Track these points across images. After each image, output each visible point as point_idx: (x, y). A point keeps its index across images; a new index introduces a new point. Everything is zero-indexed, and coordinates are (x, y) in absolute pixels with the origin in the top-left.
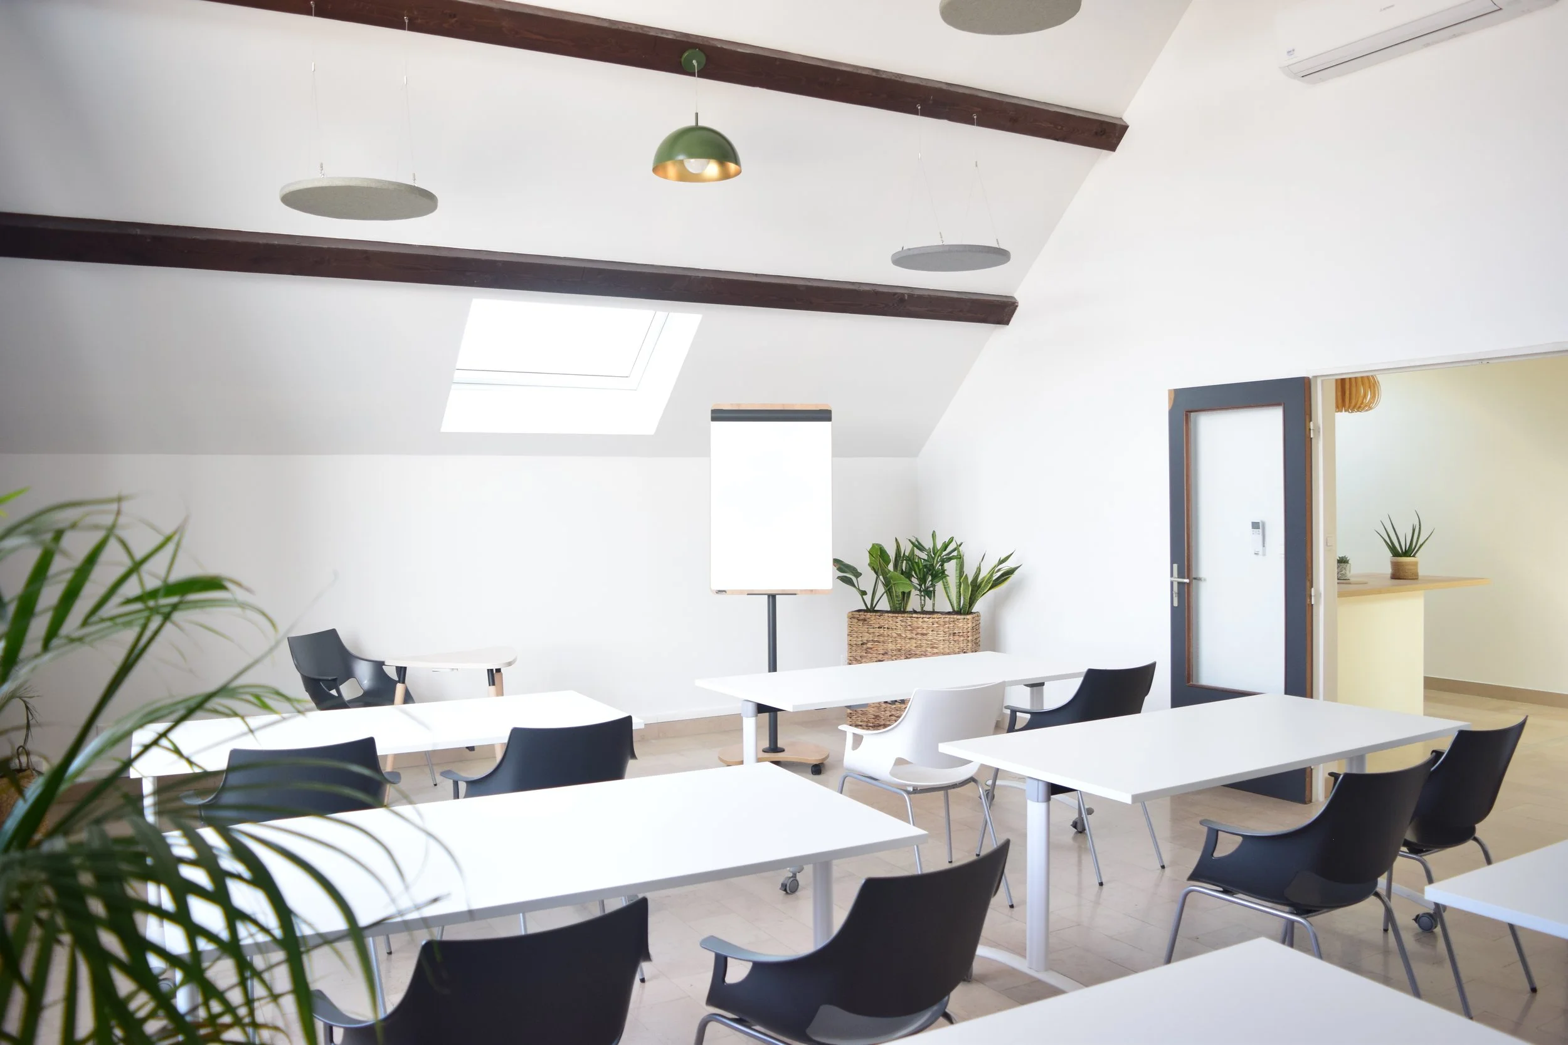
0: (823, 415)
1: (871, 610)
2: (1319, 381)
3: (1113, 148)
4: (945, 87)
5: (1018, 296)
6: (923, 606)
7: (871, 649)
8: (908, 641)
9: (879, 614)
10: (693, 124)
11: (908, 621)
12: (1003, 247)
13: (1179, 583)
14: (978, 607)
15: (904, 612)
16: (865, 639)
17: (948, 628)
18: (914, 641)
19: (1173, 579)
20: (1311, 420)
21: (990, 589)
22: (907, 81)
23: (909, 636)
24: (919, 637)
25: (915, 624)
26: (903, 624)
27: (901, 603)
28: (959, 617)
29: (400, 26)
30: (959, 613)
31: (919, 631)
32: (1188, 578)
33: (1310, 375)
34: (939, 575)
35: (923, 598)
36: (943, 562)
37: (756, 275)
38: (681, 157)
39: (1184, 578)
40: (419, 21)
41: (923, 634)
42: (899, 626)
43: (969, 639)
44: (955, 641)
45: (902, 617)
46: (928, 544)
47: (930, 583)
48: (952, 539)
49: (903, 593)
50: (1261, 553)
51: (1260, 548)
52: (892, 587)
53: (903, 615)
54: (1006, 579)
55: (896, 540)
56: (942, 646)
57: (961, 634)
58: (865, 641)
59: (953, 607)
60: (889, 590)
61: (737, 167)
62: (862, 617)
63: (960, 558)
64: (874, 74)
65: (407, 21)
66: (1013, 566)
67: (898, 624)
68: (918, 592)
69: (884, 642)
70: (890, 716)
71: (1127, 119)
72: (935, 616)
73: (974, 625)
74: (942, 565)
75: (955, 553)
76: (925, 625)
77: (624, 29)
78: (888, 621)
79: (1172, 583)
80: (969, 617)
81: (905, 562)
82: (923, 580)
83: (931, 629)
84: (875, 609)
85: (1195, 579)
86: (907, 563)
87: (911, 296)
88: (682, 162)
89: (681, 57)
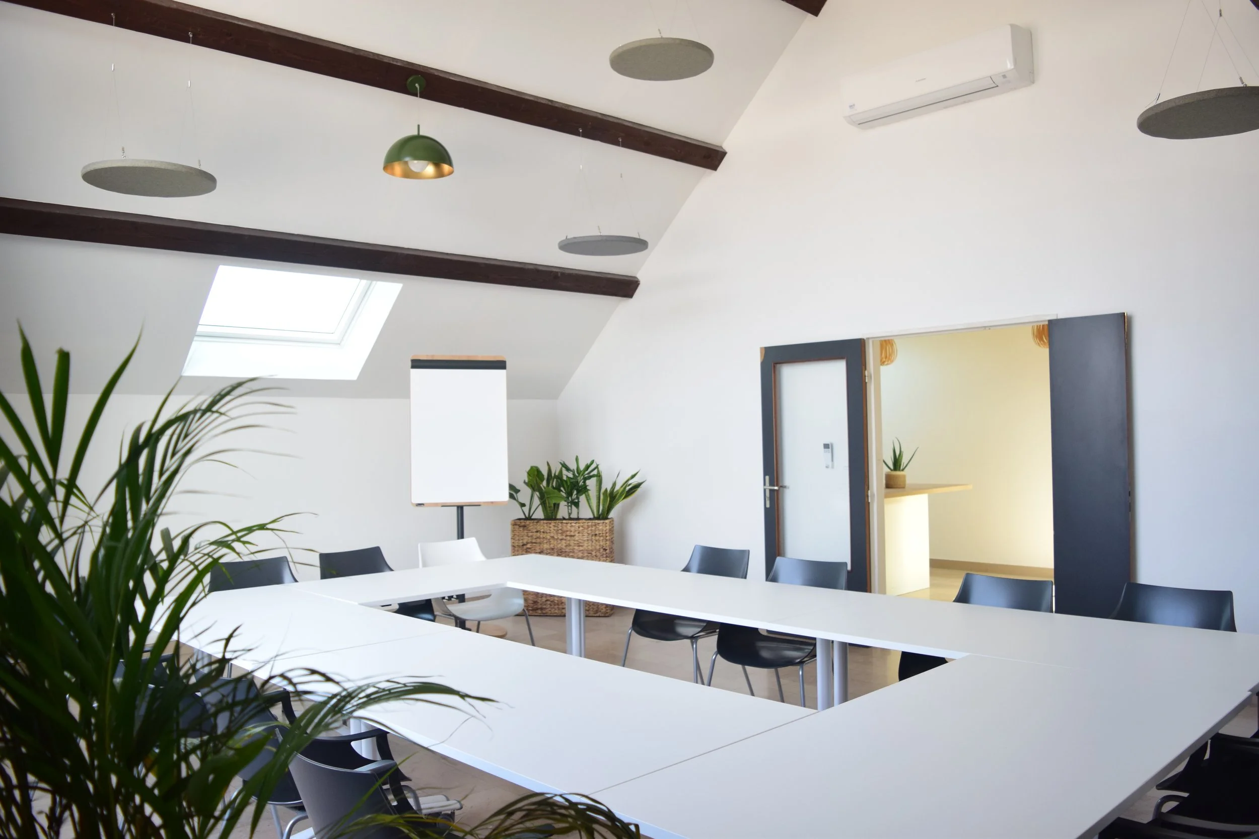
0: (500, 365)
1: (529, 518)
2: (871, 341)
3: (714, 167)
4: (600, 116)
5: (640, 276)
6: (570, 514)
7: (530, 548)
8: (559, 542)
9: (536, 521)
10: (416, 133)
11: (559, 526)
12: (642, 238)
13: (771, 491)
14: (612, 515)
15: (556, 519)
16: (525, 542)
17: (591, 530)
18: (564, 541)
19: (765, 487)
20: (865, 369)
21: (624, 498)
22: (573, 110)
23: (560, 538)
24: (568, 538)
25: (565, 529)
26: (556, 528)
27: (553, 512)
28: (599, 522)
29: (185, 39)
30: (598, 518)
31: (568, 533)
32: (777, 486)
33: (864, 337)
34: (583, 490)
35: (570, 508)
36: (585, 479)
37: (447, 254)
38: (407, 159)
39: (774, 486)
40: (201, 37)
41: (571, 536)
42: (552, 530)
43: (608, 538)
44: (596, 541)
45: (555, 523)
46: (573, 466)
47: (576, 496)
48: (592, 462)
49: (555, 504)
50: (830, 466)
51: (830, 463)
52: (545, 501)
53: (555, 521)
54: (634, 492)
55: (548, 463)
56: (586, 545)
57: (601, 535)
58: (525, 543)
59: (594, 514)
60: (543, 502)
61: (450, 167)
62: (523, 524)
63: (599, 476)
64: (550, 103)
65: (191, 36)
66: (640, 481)
67: (552, 529)
68: (566, 503)
69: (540, 543)
70: (546, 601)
71: (726, 147)
72: (580, 521)
73: (611, 527)
74: (584, 482)
75: (595, 472)
76: (573, 529)
77: (365, 55)
78: (544, 526)
79: (765, 490)
80: (607, 521)
81: (555, 480)
82: (570, 494)
83: (577, 532)
84: (533, 517)
85: (781, 487)
86: (557, 481)
87: (563, 274)
88: (406, 163)
89: (407, 80)
